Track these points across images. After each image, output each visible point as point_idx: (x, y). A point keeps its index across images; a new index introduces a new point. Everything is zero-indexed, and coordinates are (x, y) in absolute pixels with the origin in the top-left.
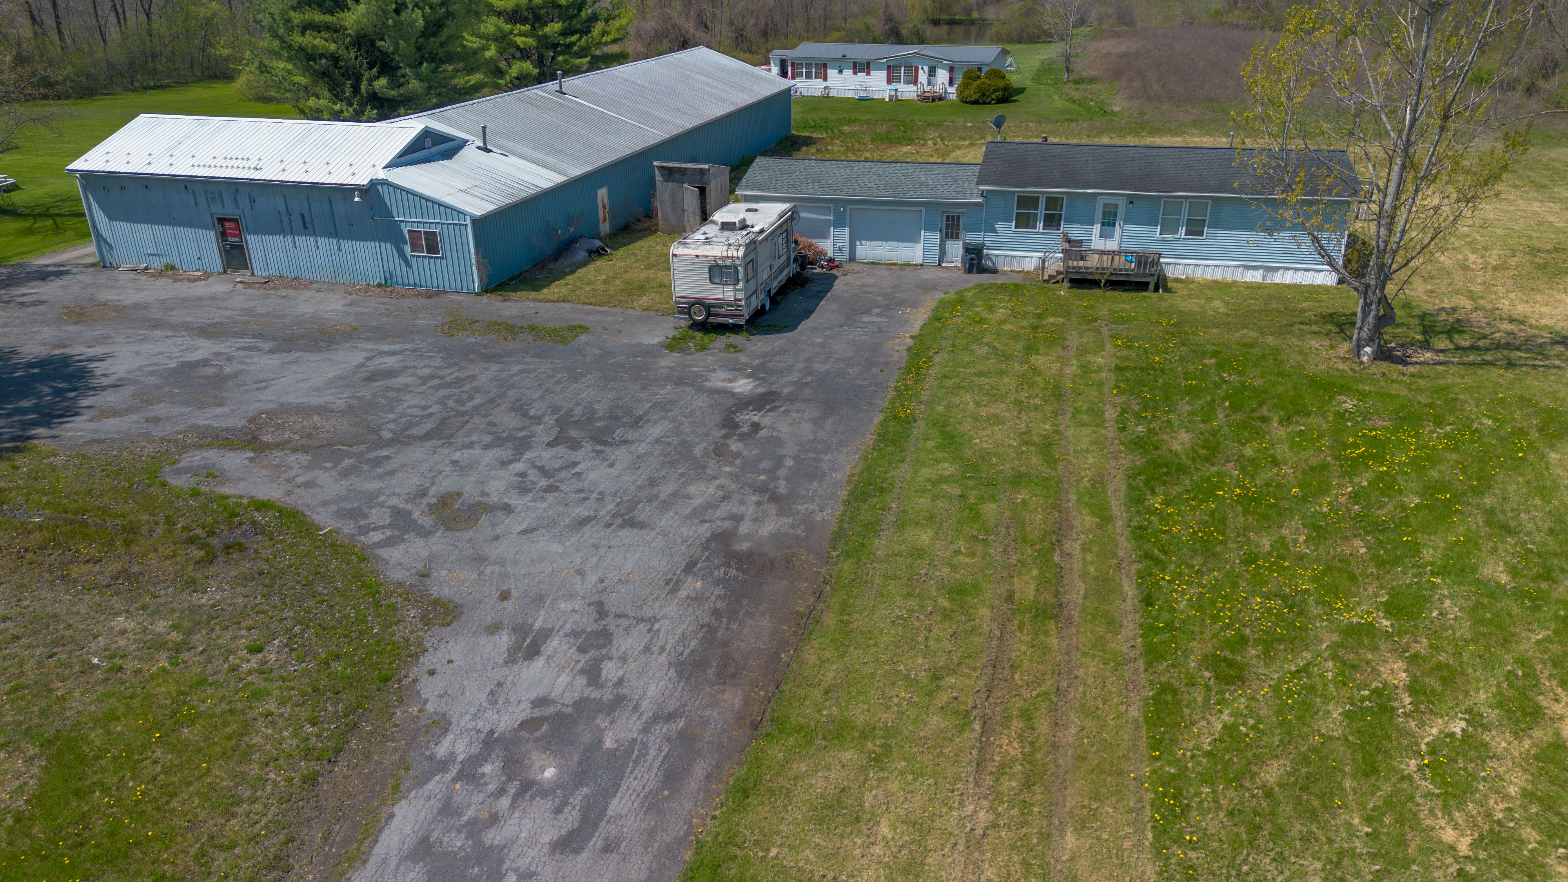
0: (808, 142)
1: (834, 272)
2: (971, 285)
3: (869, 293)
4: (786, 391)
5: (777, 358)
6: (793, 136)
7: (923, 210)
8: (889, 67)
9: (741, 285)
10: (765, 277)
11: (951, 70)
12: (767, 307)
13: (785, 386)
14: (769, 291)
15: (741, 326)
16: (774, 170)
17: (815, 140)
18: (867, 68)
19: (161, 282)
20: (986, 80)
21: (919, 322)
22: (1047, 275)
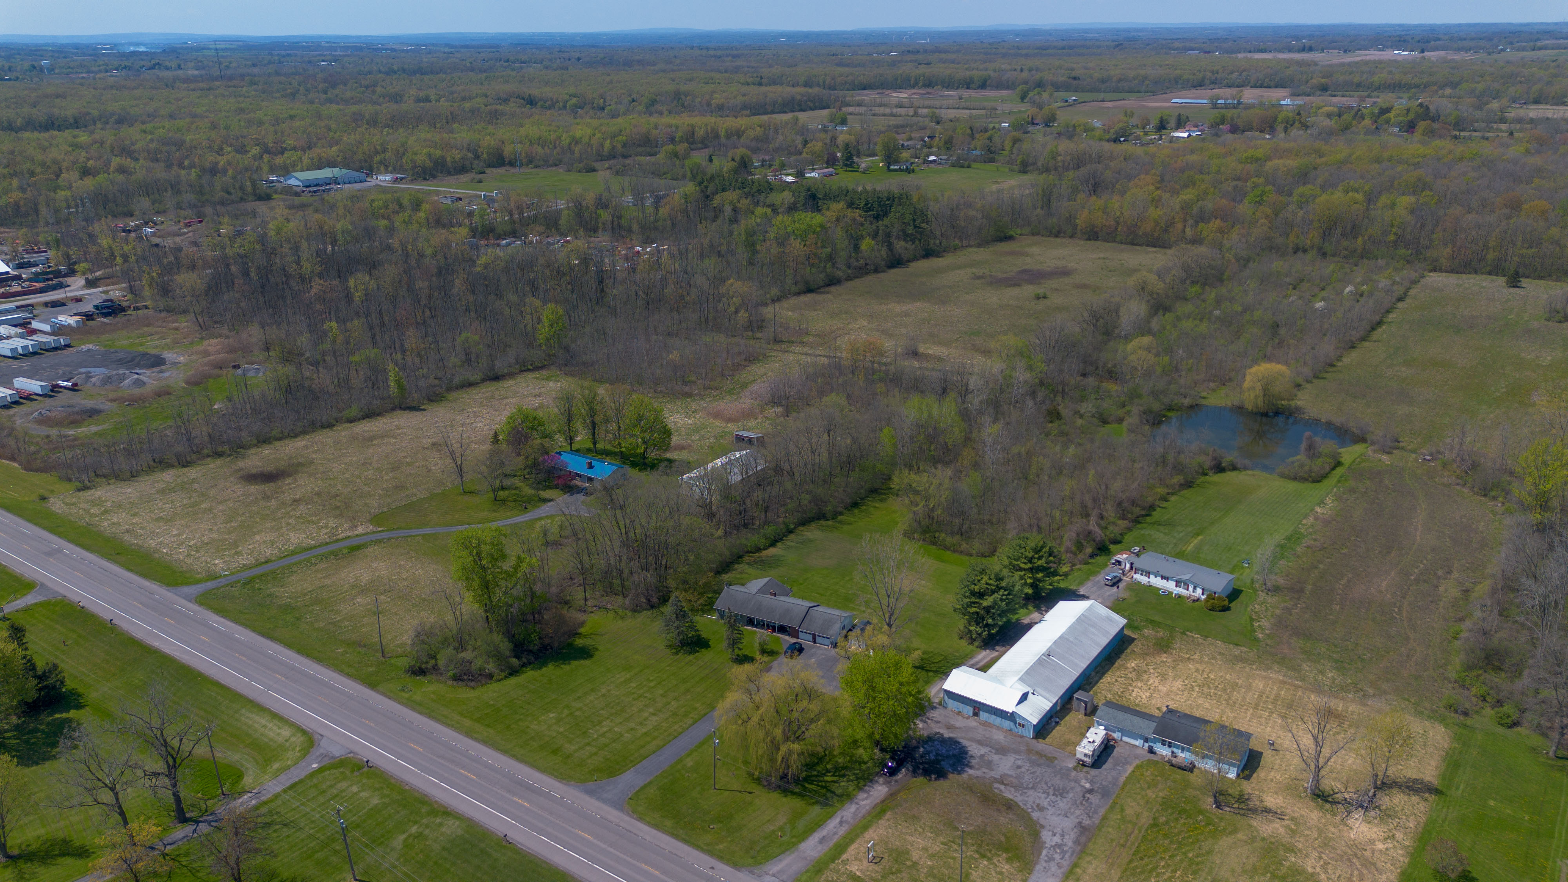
1: (1116, 746)
2: (1147, 759)
3: (1121, 756)
5: (1096, 776)
6: (1125, 636)
8: (1177, 581)
11: (1203, 590)
13: (1095, 787)
17: (1132, 640)
18: (1167, 579)
19: (960, 718)
20: (1216, 602)
21: (1129, 772)
22: (1166, 759)
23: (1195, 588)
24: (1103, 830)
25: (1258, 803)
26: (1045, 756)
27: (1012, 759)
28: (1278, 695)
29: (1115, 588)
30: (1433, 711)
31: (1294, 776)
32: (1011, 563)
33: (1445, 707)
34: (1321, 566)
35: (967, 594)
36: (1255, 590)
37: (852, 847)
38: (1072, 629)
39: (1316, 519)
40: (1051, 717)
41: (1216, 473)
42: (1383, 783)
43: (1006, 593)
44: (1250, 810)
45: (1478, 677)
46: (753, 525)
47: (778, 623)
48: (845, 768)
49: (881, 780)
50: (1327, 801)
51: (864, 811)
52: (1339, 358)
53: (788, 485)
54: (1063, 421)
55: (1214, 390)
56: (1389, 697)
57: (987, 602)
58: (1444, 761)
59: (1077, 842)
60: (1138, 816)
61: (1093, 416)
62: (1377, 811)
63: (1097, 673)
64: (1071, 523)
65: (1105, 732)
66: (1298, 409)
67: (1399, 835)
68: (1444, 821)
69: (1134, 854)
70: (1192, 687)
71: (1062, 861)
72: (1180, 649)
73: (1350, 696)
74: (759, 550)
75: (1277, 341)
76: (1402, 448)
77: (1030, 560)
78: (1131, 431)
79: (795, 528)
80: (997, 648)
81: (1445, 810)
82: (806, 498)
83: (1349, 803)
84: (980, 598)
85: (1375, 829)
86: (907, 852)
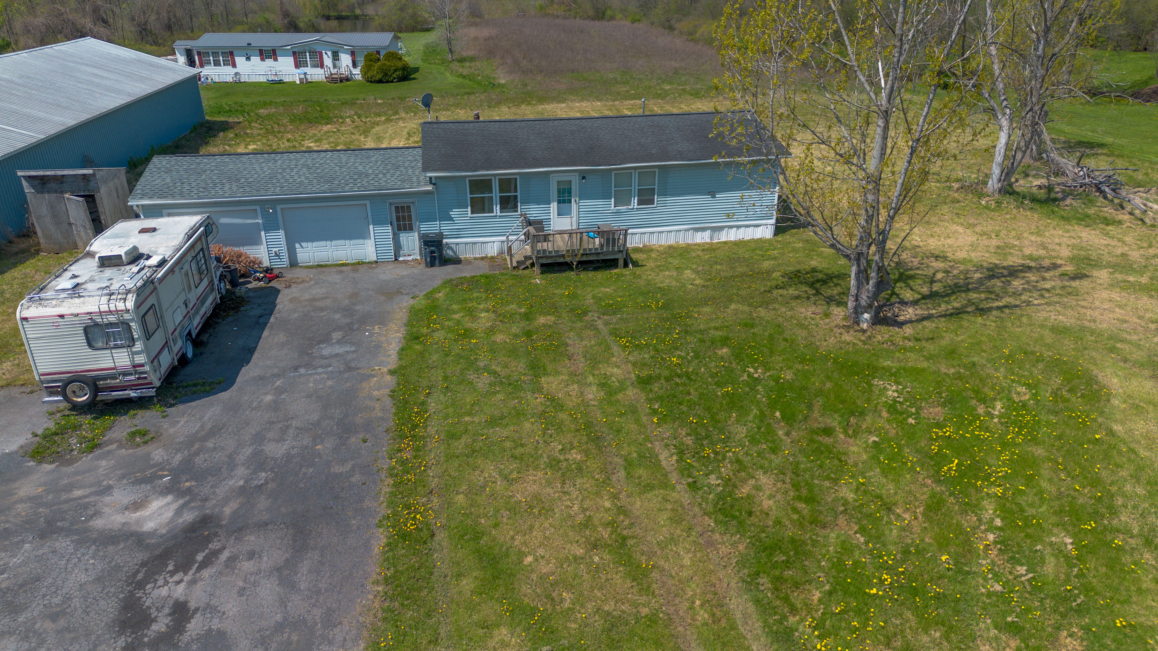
0: (225, 127)
1: (273, 284)
2: (438, 282)
3: (322, 309)
4: (228, 511)
5: (210, 444)
6: (208, 122)
7: (368, 203)
8: (294, 53)
9: (139, 346)
10: (178, 318)
11: (353, 54)
12: (190, 355)
13: (226, 501)
14: (189, 334)
15: (151, 397)
16: (178, 171)
17: (231, 125)
18: (273, 55)
20: (386, 63)
22: (518, 256)
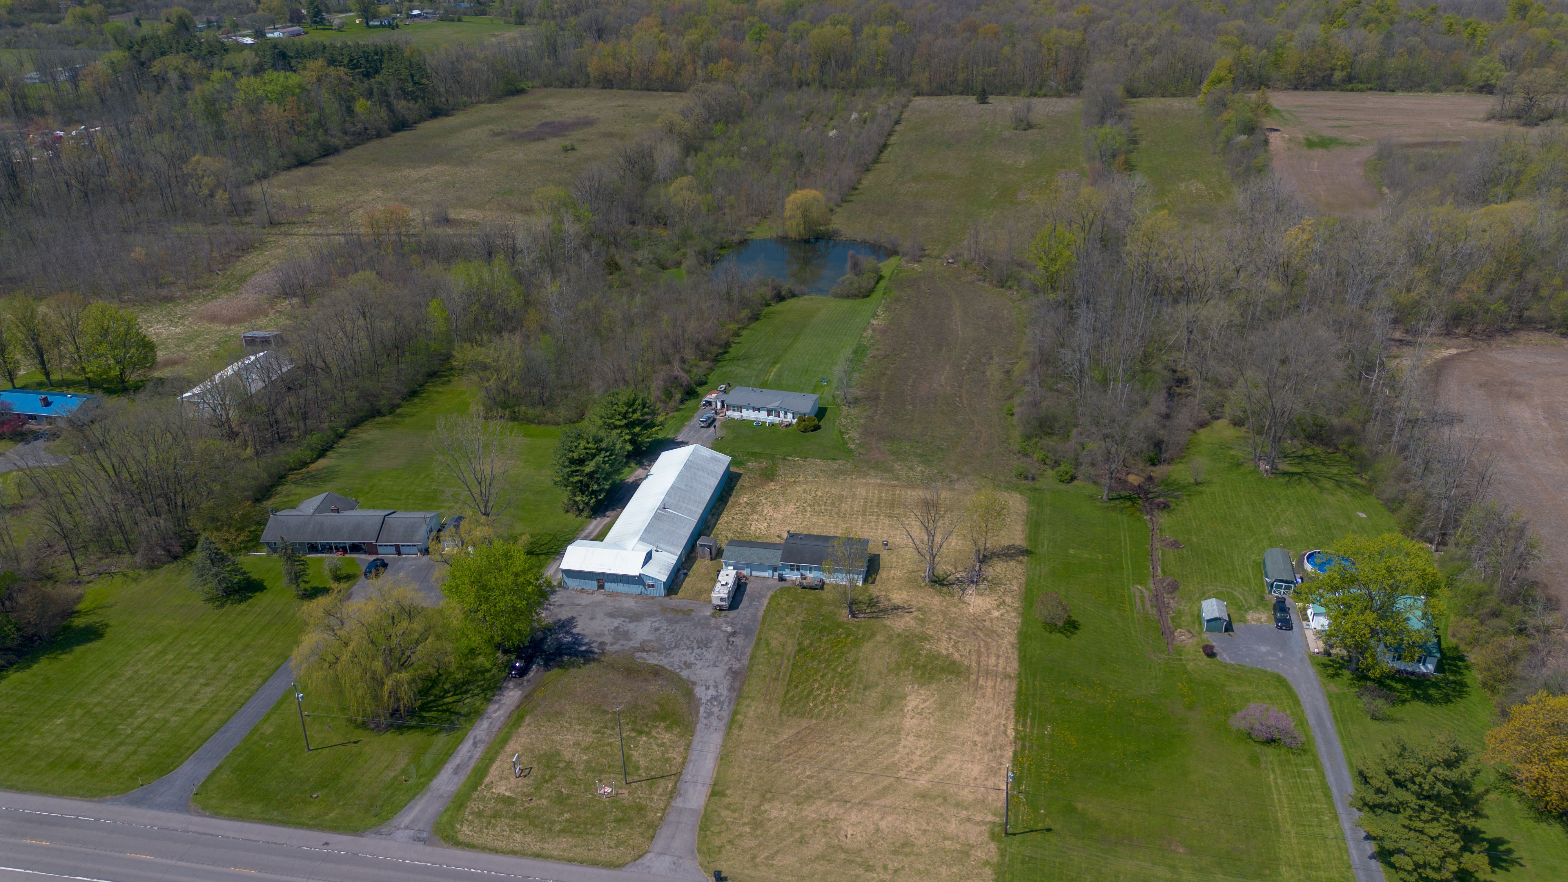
1: (746, 585)
2: (779, 587)
3: (755, 592)
5: (735, 617)
6: (731, 473)
8: (768, 410)
11: (793, 414)
13: (737, 629)
15: (729, 609)
16: (731, 551)
17: (739, 476)
18: (759, 410)
19: (585, 595)
20: (807, 423)
21: (765, 605)
22: (797, 583)
23: (786, 413)
24: (754, 669)
25: (886, 603)
26: (681, 611)
27: (649, 623)
28: (880, 498)
29: (712, 428)
30: (1008, 482)
31: (911, 569)
32: (605, 423)
33: (1016, 476)
34: (888, 372)
35: (566, 464)
36: (839, 406)
37: (494, 767)
38: (681, 476)
39: (874, 330)
40: (679, 570)
41: (778, 302)
42: (984, 556)
43: (608, 454)
44: (881, 611)
45: (1036, 444)
46: (291, 437)
47: (349, 542)
48: (468, 682)
49: (511, 684)
50: (944, 585)
51: (498, 724)
52: (859, 181)
53: (327, 384)
54: (622, 271)
55: (758, 224)
56: (970, 477)
57: (589, 467)
58: (1026, 524)
59: (731, 689)
60: (783, 645)
61: (651, 263)
62: (986, 582)
63: (713, 515)
64: (655, 372)
65: (735, 571)
66: (836, 233)
67: (1008, 600)
68: (1040, 578)
69: (788, 685)
70: (804, 508)
71: (722, 713)
72: (785, 474)
73: (939, 484)
74: (305, 464)
75: (803, 170)
76: (928, 256)
77: (625, 416)
78: (690, 272)
79: (345, 432)
80: (608, 513)
81: (1038, 567)
82: (352, 396)
83: (961, 582)
84: (581, 466)
85: (988, 600)
86: (558, 753)
